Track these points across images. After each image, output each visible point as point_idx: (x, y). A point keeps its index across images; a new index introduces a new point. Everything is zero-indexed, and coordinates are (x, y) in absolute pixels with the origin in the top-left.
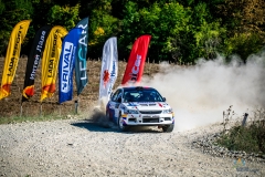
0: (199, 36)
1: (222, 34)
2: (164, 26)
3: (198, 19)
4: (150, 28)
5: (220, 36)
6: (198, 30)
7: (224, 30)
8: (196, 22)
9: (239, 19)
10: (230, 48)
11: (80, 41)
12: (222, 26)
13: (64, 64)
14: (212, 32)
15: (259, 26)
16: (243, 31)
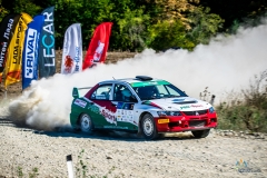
0: (122, 24)
1: (146, 21)
2: (88, 13)
3: (121, 6)
4: (74, 15)
5: (143, 23)
6: (122, 18)
7: (147, 17)
8: (119, 9)
9: (162, 6)
10: (154, 35)
11: (44, 28)
12: (145, 13)
13: (28, 50)
14: (136, 19)
15: (182, 13)
16: (166, 18)
